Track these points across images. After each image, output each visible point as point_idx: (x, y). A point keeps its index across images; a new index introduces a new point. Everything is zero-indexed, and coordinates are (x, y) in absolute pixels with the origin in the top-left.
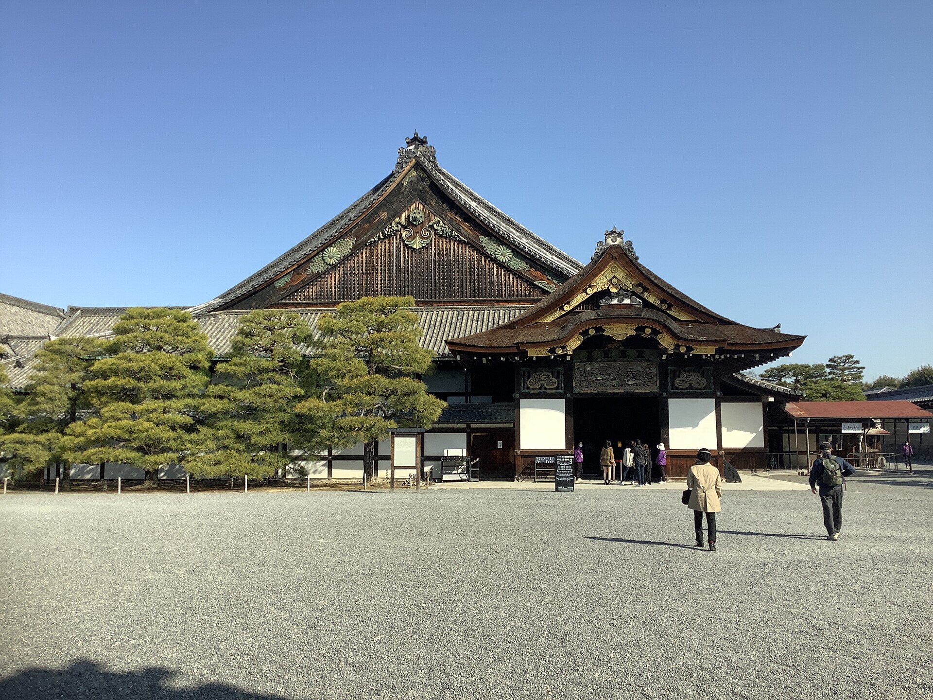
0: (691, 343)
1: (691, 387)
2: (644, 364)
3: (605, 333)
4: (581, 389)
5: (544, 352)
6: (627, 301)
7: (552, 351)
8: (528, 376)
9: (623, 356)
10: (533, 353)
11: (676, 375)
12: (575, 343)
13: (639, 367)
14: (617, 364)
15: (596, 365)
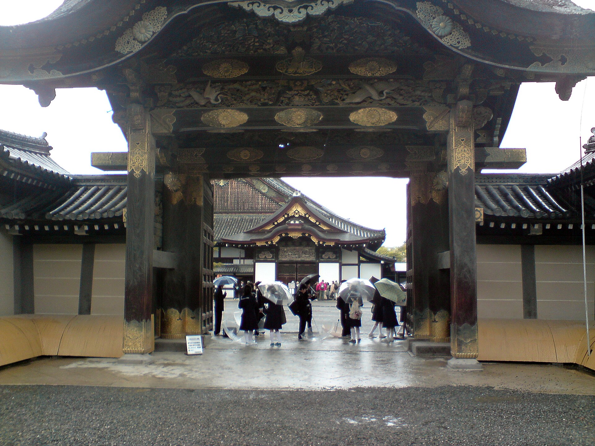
0: (324, 240)
1: (329, 258)
2: (310, 248)
3: (289, 235)
4: (283, 259)
5: (263, 244)
6: (297, 222)
7: (267, 243)
8: (260, 252)
9: (300, 245)
10: (259, 244)
11: (323, 253)
12: (277, 239)
13: (307, 249)
14: (298, 248)
15: (288, 248)
